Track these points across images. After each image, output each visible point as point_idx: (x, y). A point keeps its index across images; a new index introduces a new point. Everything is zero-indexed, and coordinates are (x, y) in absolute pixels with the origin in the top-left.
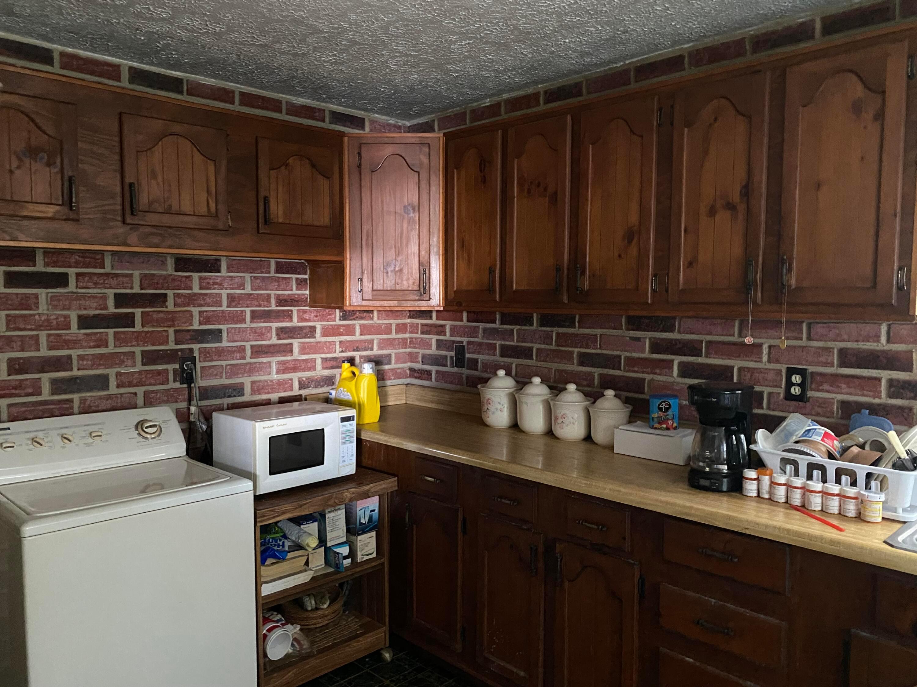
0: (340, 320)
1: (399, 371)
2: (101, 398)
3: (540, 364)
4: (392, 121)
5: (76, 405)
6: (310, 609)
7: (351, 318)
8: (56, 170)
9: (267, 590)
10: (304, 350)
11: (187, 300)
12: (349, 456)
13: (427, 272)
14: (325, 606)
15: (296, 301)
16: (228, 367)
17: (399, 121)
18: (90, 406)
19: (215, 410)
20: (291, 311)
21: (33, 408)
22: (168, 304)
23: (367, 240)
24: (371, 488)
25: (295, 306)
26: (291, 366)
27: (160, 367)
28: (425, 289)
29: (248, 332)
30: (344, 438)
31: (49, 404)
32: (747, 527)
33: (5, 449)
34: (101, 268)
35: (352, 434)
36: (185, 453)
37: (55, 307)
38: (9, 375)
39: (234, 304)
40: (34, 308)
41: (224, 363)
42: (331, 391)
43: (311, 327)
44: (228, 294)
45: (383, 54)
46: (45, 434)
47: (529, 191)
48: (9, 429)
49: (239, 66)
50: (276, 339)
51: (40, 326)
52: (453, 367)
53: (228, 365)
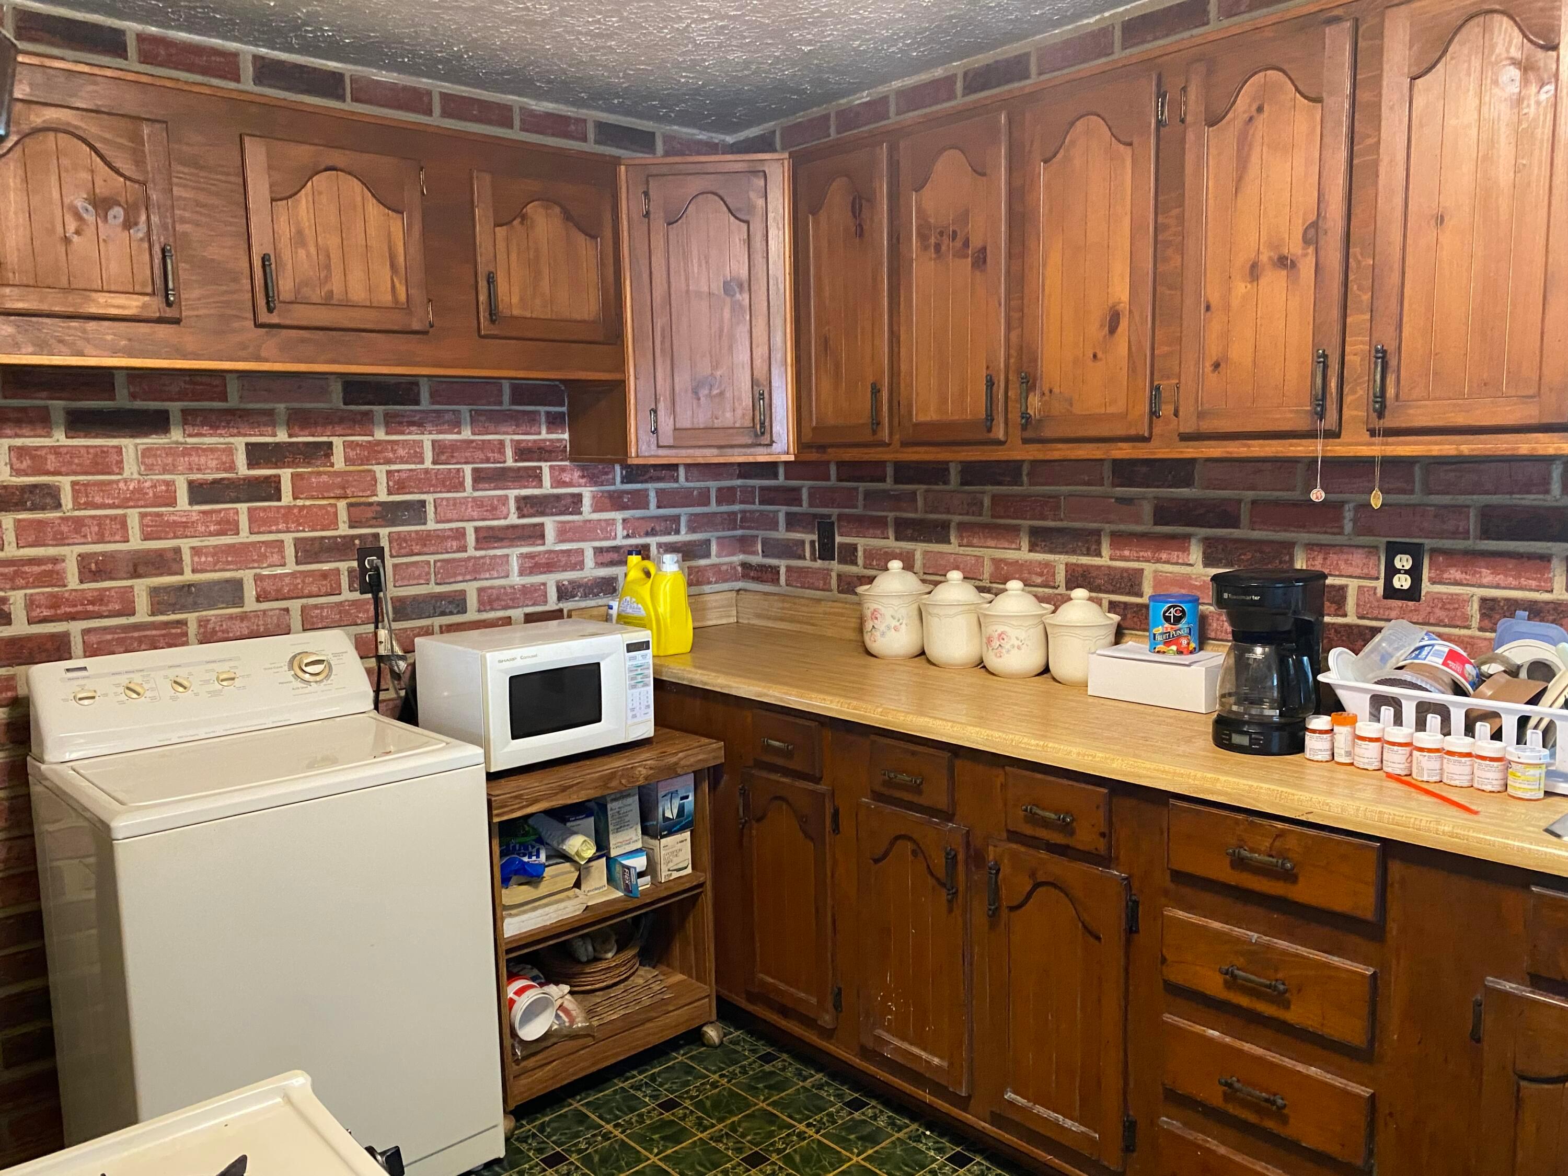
0: (622, 482)
1: (724, 568)
2: (231, 617)
3: (962, 550)
4: (703, 136)
5: (192, 629)
6: (584, 959)
7: (641, 478)
8: (140, 235)
9: (514, 927)
10: (563, 534)
11: (366, 453)
12: (643, 708)
13: (766, 395)
14: (610, 955)
15: (546, 451)
16: (439, 564)
17: (713, 135)
18: (214, 632)
19: (419, 635)
20: (540, 468)
21: (123, 635)
22: (334, 459)
23: (662, 342)
24: (681, 759)
25: (546, 461)
26: (544, 561)
27: (326, 567)
28: (762, 424)
29: (470, 505)
30: (632, 679)
31: (148, 629)
32: (1311, 810)
33: (81, 702)
34: (220, 400)
35: (646, 672)
36: (372, 707)
37: (150, 468)
38: (81, 582)
39: (443, 458)
40: (117, 471)
41: (431, 558)
42: (611, 603)
43: (573, 495)
44: (434, 442)
45: (680, 17)
46: (143, 676)
47: (938, 247)
48: (85, 669)
49: (437, 46)
50: (516, 515)
51: (130, 499)
52: (815, 560)
53: (439, 561)
